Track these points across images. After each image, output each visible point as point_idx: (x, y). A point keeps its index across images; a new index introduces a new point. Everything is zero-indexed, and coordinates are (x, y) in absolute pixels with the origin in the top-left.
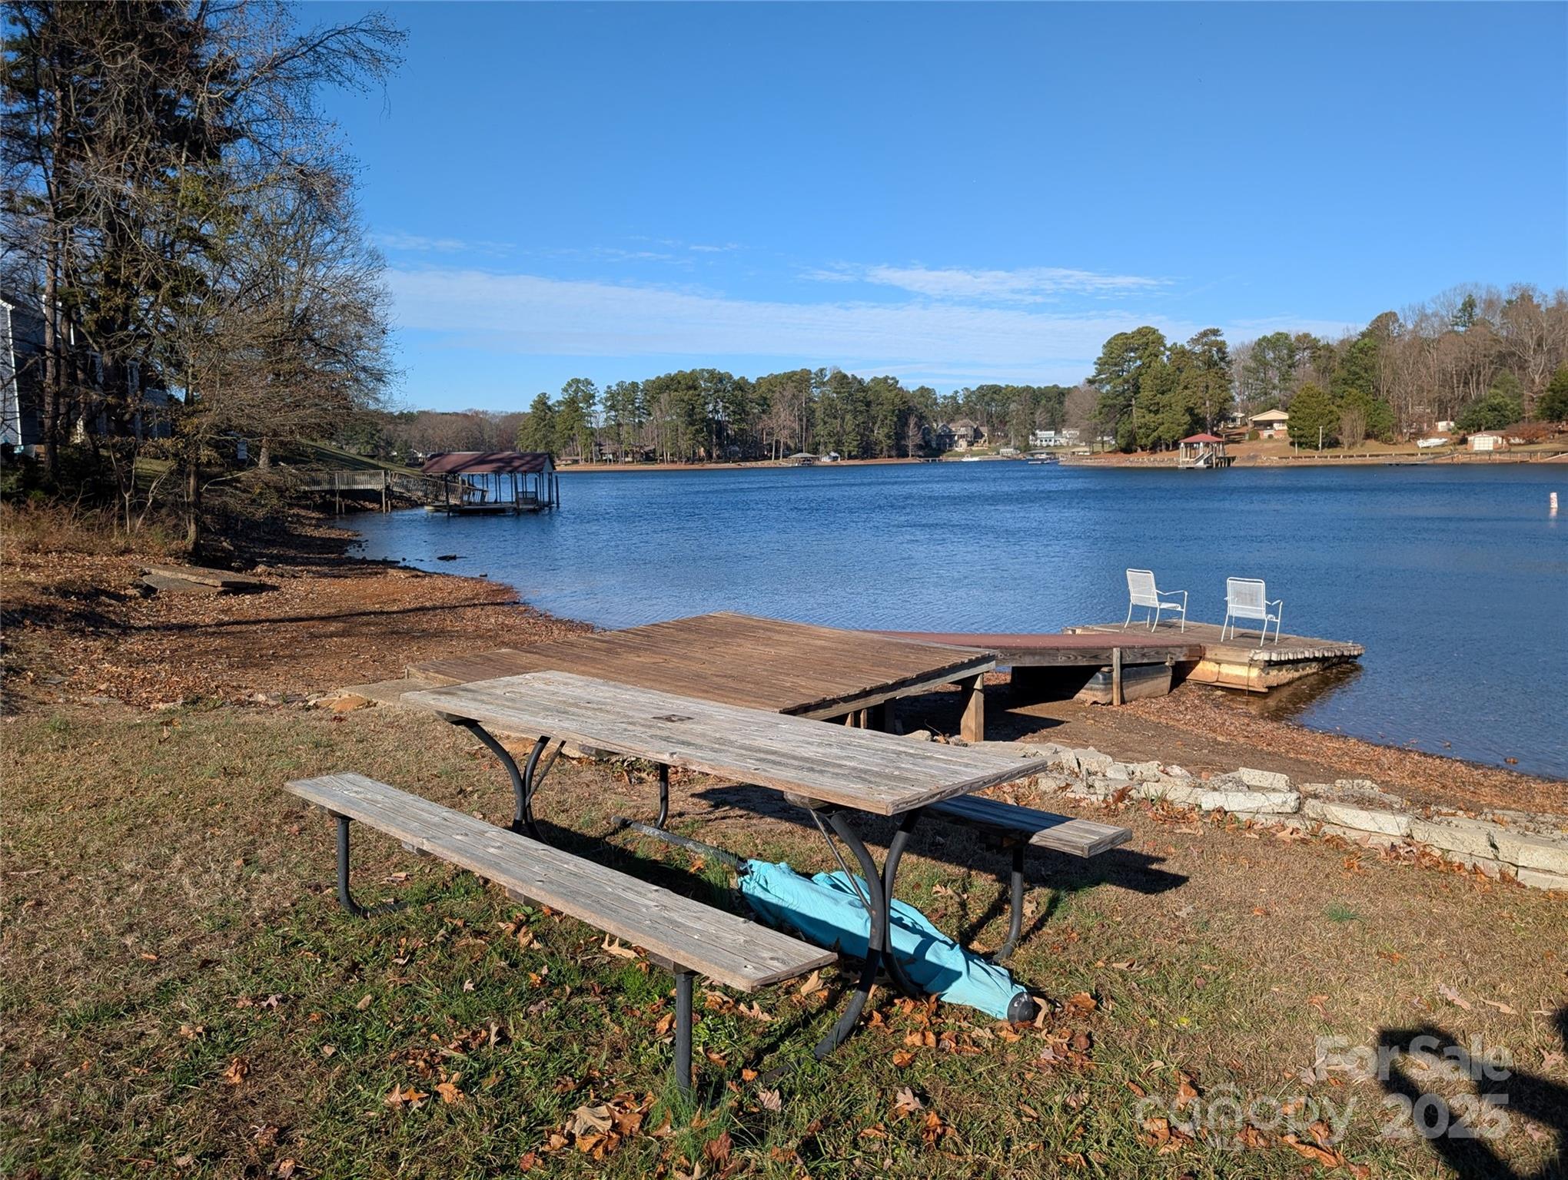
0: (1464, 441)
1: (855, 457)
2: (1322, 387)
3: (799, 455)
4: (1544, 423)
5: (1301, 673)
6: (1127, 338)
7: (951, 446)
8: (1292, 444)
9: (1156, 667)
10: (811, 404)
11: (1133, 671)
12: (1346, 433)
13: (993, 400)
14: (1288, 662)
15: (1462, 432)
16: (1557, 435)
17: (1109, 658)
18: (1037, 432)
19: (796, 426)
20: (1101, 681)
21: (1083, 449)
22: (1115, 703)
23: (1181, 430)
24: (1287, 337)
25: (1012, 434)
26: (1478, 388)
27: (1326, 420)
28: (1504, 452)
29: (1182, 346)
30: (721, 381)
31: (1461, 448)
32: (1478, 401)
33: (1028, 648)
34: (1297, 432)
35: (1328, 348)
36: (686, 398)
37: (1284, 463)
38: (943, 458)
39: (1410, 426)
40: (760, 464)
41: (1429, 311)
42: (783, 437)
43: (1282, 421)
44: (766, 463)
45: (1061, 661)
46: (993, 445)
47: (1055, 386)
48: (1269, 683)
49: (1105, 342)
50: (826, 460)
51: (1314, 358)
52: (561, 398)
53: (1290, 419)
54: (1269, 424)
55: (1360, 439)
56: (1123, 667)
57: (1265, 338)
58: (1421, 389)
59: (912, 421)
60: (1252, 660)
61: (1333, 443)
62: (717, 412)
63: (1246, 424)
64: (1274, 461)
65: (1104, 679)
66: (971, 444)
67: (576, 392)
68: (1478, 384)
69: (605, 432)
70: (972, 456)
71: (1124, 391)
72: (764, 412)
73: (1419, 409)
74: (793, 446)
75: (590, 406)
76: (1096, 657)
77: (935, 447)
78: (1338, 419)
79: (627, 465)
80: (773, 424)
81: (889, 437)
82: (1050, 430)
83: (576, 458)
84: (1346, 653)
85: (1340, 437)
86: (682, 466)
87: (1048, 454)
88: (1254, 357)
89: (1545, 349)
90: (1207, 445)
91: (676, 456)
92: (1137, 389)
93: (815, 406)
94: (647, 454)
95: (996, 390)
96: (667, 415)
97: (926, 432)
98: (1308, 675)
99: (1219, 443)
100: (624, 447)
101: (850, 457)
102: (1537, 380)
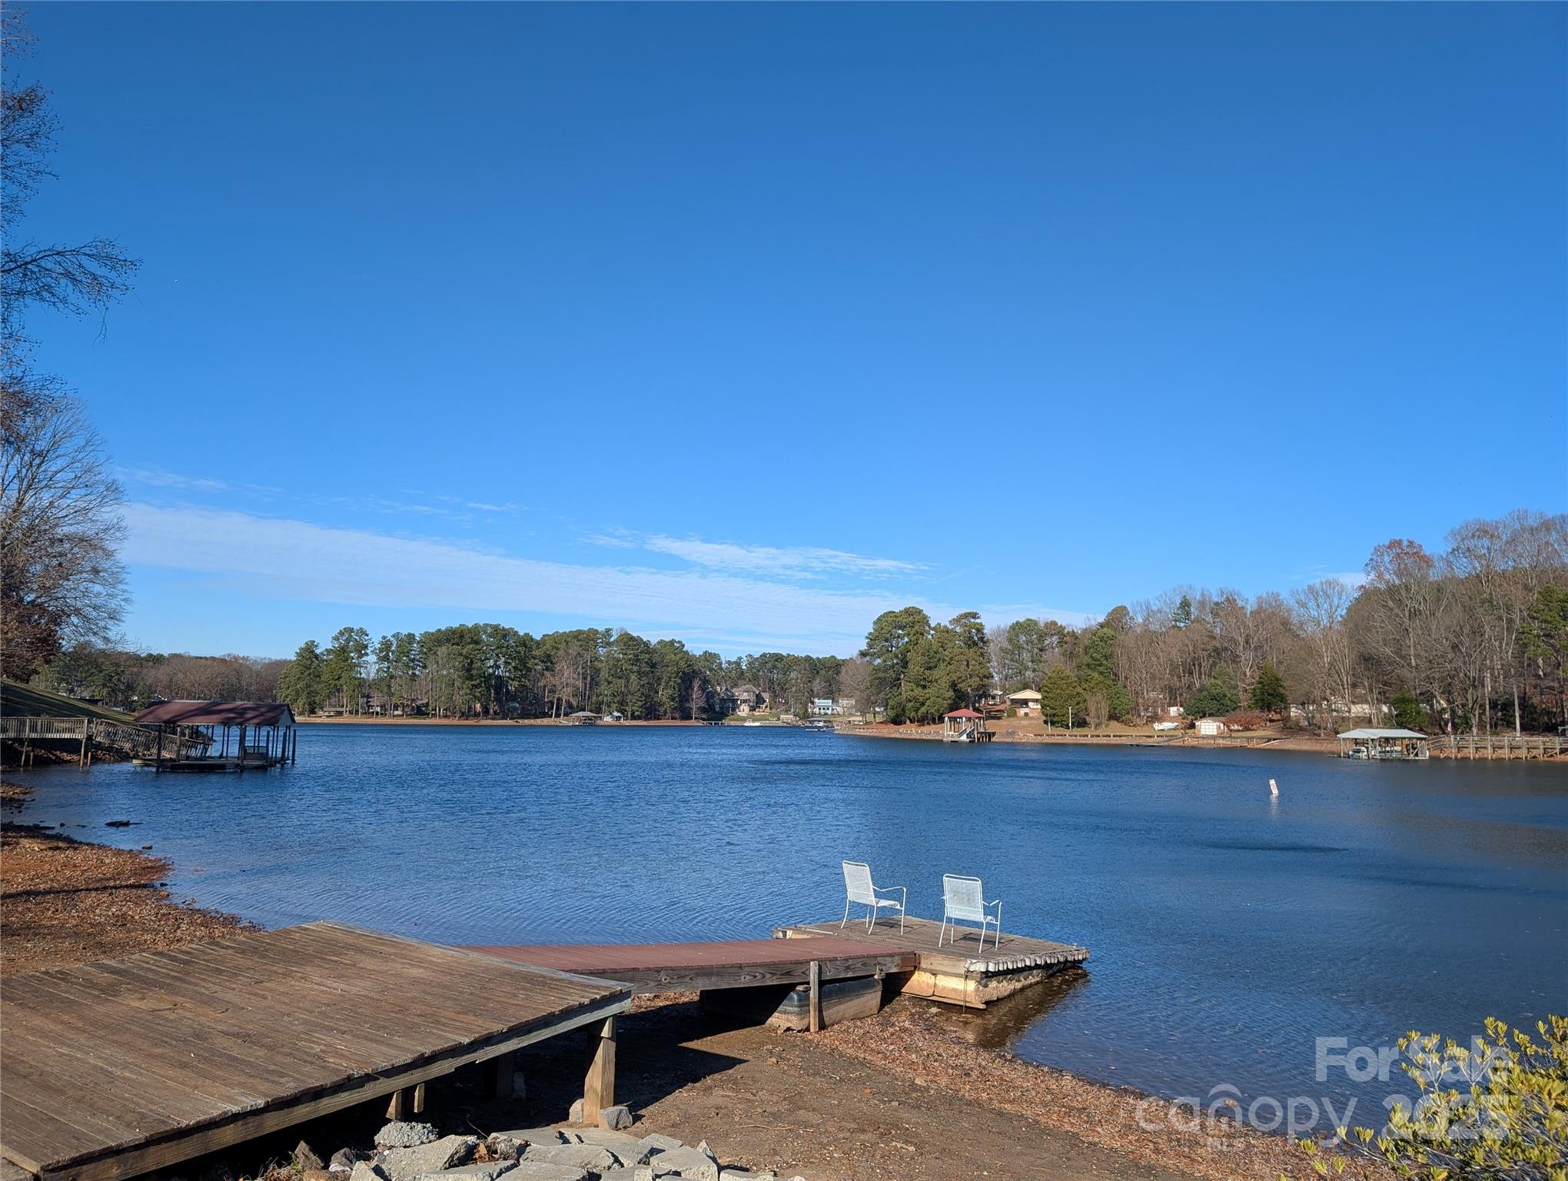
0: (1192, 726)
1: (639, 718)
2: (1069, 671)
3: (580, 714)
4: (1257, 713)
5: (1024, 983)
6: (896, 617)
7: (734, 709)
8: (1046, 722)
9: (863, 982)
10: (596, 663)
11: (834, 988)
12: (1093, 714)
13: (775, 667)
14: (1007, 972)
15: (1190, 717)
16: (1268, 723)
17: (806, 973)
18: (816, 700)
19: (580, 684)
20: (796, 1003)
21: (857, 718)
22: (812, 1030)
23: (946, 704)
24: (1036, 623)
25: (792, 701)
26: (1200, 678)
27: (1075, 701)
28: (1226, 738)
29: (945, 626)
30: (504, 636)
31: (1190, 731)
32: (1201, 690)
33: (702, 968)
34: (1049, 710)
35: (1073, 634)
36: (464, 652)
37: (1039, 739)
38: (726, 722)
39: (1146, 710)
40: (539, 722)
41: (1155, 608)
42: (566, 695)
43: (1036, 701)
44: (546, 721)
45: (745, 981)
46: (774, 711)
47: (833, 657)
48: (987, 998)
49: (875, 619)
50: (608, 719)
51: (1061, 643)
52: (330, 647)
53: (1043, 699)
54: (1025, 703)
55: (1104, 720)
56: (822, 983)
57: (1017, 623)
58: (1153, 677)
59: (696, 684)
60: (968, 971)
61: (1081, 723)
62: (498, 667)
63: (1005, 702)
64: (1030, 737)
65: (800, 1000)
66: (753, 709)
67: (348, 641)
68: (1200, 674)
69: (377, 683)
70: (754, 721)
71: (893, 666)
72: (547, 669)
73: (1153, 695)
74: (575, 704)
75: (361, 656)
76: (788, 973)
77: (718, 711)
78: (1085, 701)
79: (397, 718)
80: (556, 681)
81: (673, 699)
82: (828, 698)
83: (340, 709)
84: (1070, 958)
85: (1087, 718)
86: (455, 721)
87: (825, 722)
88: (1010, 641)
89: (1253, 646)
90: (969, 719)
91: (449, 712)
92: (905, 663)
93: (600, 665)
94: (418, 707)
95: (778, 658)
96: (444, 667)
97: (710, 696)
98: (1031, 985)
99: (979, 718)
100: (395, 700)
101: (634, 718)
102: (1248, 674)
